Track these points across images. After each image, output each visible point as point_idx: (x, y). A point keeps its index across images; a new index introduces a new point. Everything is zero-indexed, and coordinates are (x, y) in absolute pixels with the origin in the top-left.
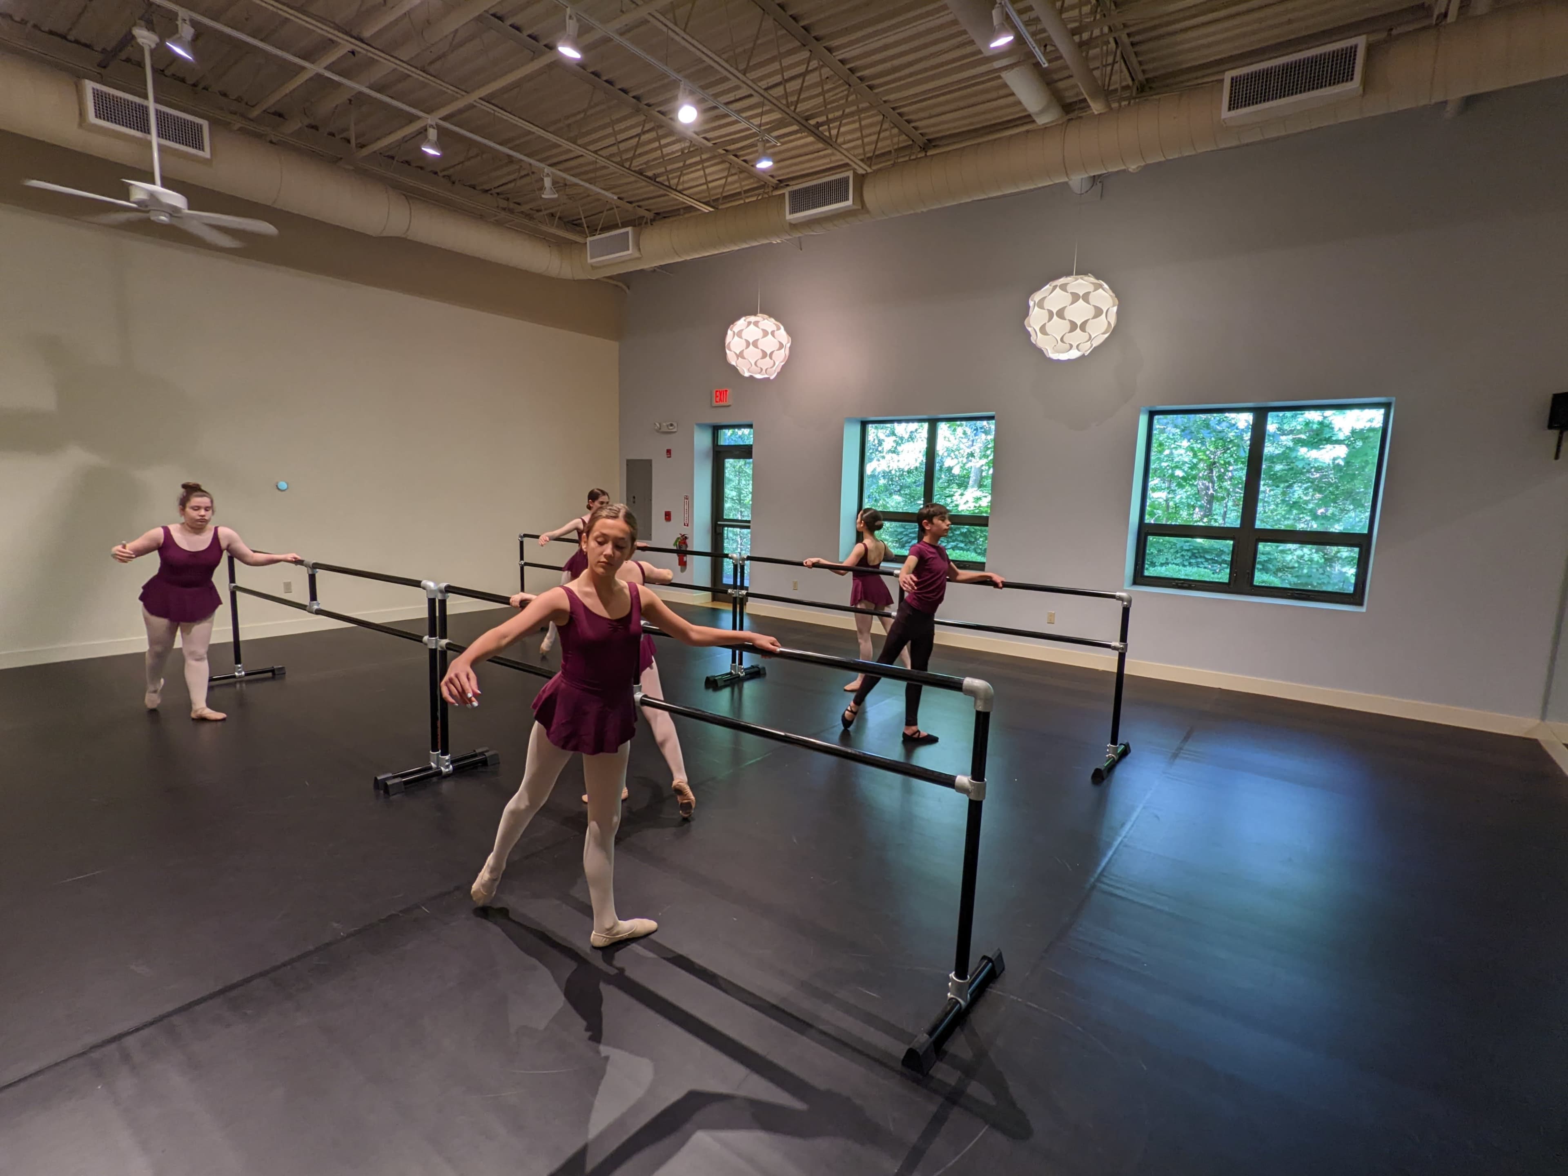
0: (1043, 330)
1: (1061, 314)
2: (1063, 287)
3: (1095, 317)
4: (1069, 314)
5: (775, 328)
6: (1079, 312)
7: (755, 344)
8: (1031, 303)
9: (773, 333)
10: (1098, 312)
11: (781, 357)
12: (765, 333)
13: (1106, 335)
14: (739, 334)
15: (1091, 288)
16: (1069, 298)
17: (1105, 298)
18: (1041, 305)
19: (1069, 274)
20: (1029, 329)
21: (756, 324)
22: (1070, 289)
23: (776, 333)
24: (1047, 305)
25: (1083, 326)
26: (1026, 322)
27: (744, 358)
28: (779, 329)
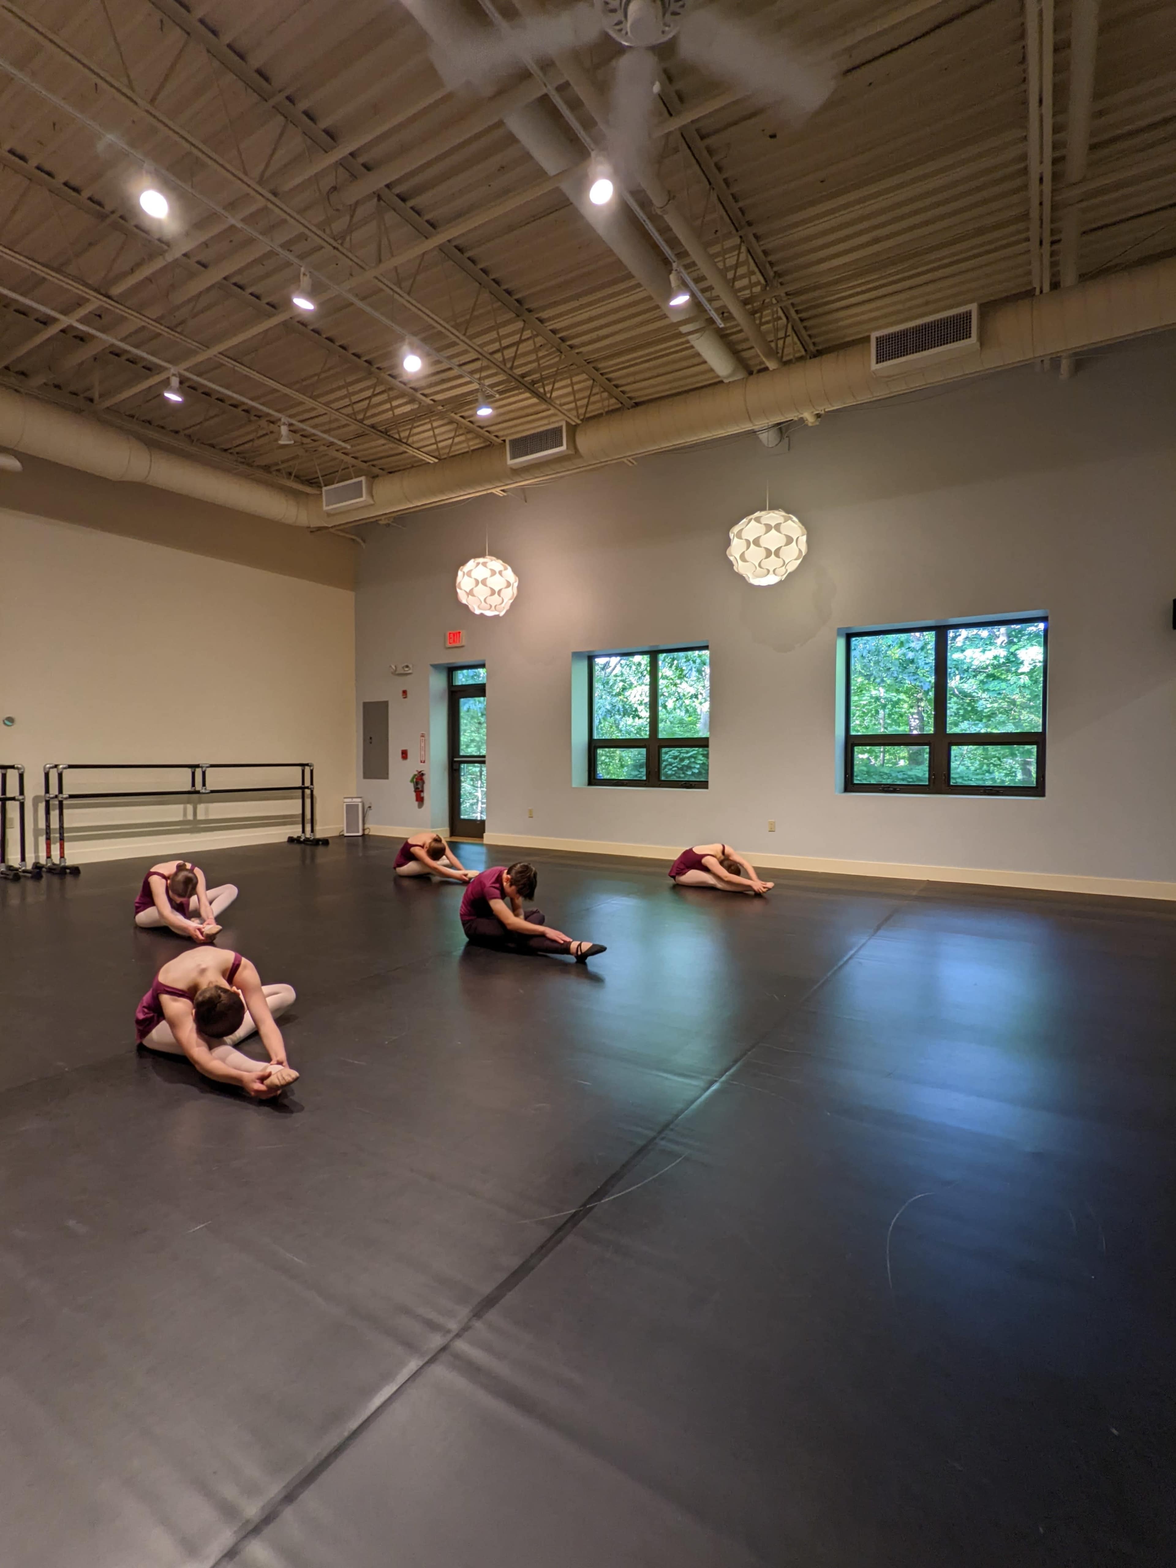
0: (742, 557)
1: (757, 542)
2: (758, 520)
3: (787, 544)
4: (764, 542)
5: (502, 568)
6: (773, 540)
7: (484, 582)
8: (731, 536)
9: (500, 573)
10: (789, 540)
11: (509, 595)
12: (493, 573)
13: (799, 561)
14: (469, 574)
15: (781, 520)
16: (764, 529)
17: (794, 527)
18: (739, 535)
19: (763, 509)
20: (732, 558)
21: (484, 564)
22: (764, 520)
23: (504, 573)
24: (745, 535)
25: (777, 553)
26: (727, 552)
27: (473, 595)
28: (506, 569)
